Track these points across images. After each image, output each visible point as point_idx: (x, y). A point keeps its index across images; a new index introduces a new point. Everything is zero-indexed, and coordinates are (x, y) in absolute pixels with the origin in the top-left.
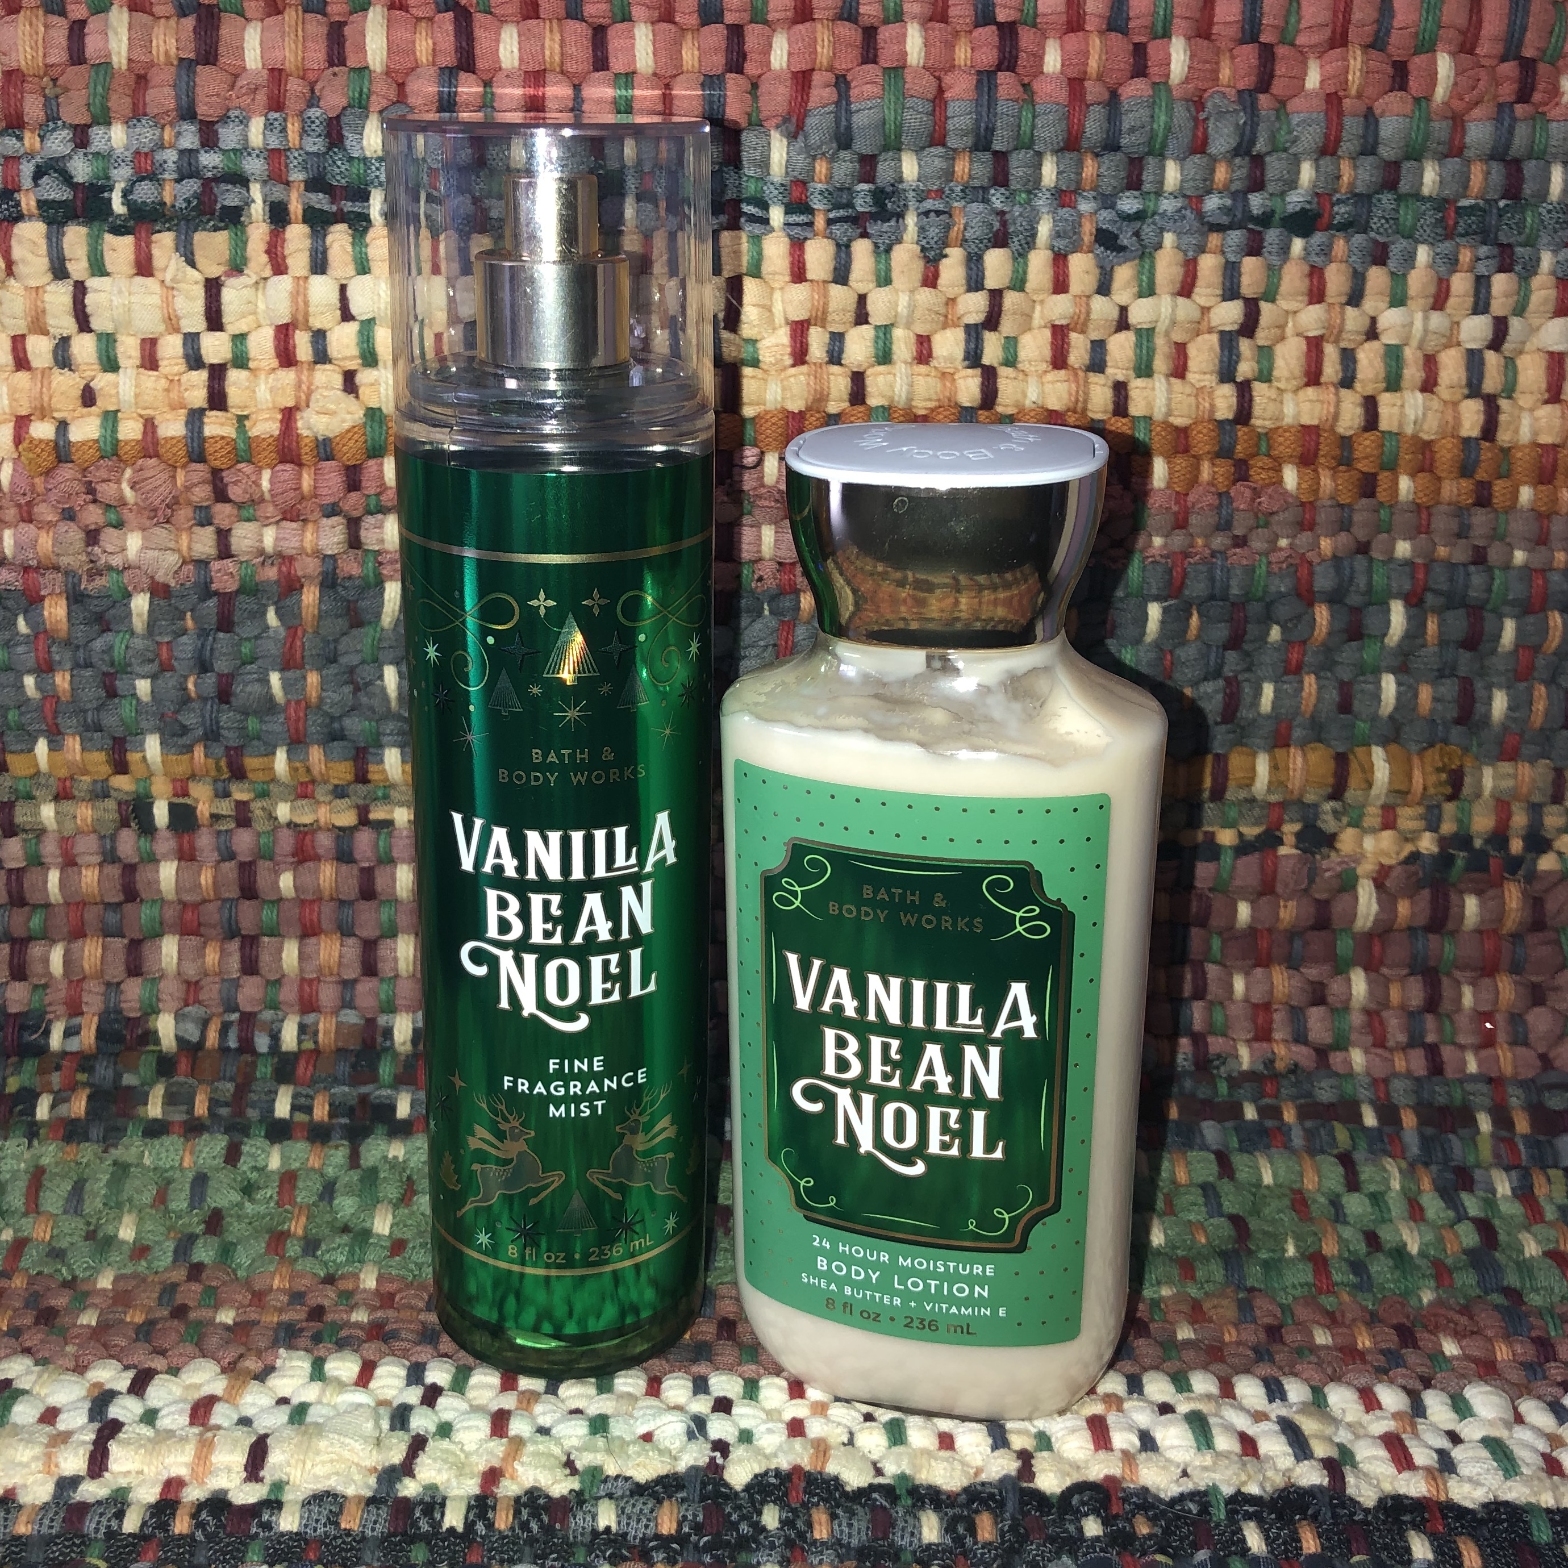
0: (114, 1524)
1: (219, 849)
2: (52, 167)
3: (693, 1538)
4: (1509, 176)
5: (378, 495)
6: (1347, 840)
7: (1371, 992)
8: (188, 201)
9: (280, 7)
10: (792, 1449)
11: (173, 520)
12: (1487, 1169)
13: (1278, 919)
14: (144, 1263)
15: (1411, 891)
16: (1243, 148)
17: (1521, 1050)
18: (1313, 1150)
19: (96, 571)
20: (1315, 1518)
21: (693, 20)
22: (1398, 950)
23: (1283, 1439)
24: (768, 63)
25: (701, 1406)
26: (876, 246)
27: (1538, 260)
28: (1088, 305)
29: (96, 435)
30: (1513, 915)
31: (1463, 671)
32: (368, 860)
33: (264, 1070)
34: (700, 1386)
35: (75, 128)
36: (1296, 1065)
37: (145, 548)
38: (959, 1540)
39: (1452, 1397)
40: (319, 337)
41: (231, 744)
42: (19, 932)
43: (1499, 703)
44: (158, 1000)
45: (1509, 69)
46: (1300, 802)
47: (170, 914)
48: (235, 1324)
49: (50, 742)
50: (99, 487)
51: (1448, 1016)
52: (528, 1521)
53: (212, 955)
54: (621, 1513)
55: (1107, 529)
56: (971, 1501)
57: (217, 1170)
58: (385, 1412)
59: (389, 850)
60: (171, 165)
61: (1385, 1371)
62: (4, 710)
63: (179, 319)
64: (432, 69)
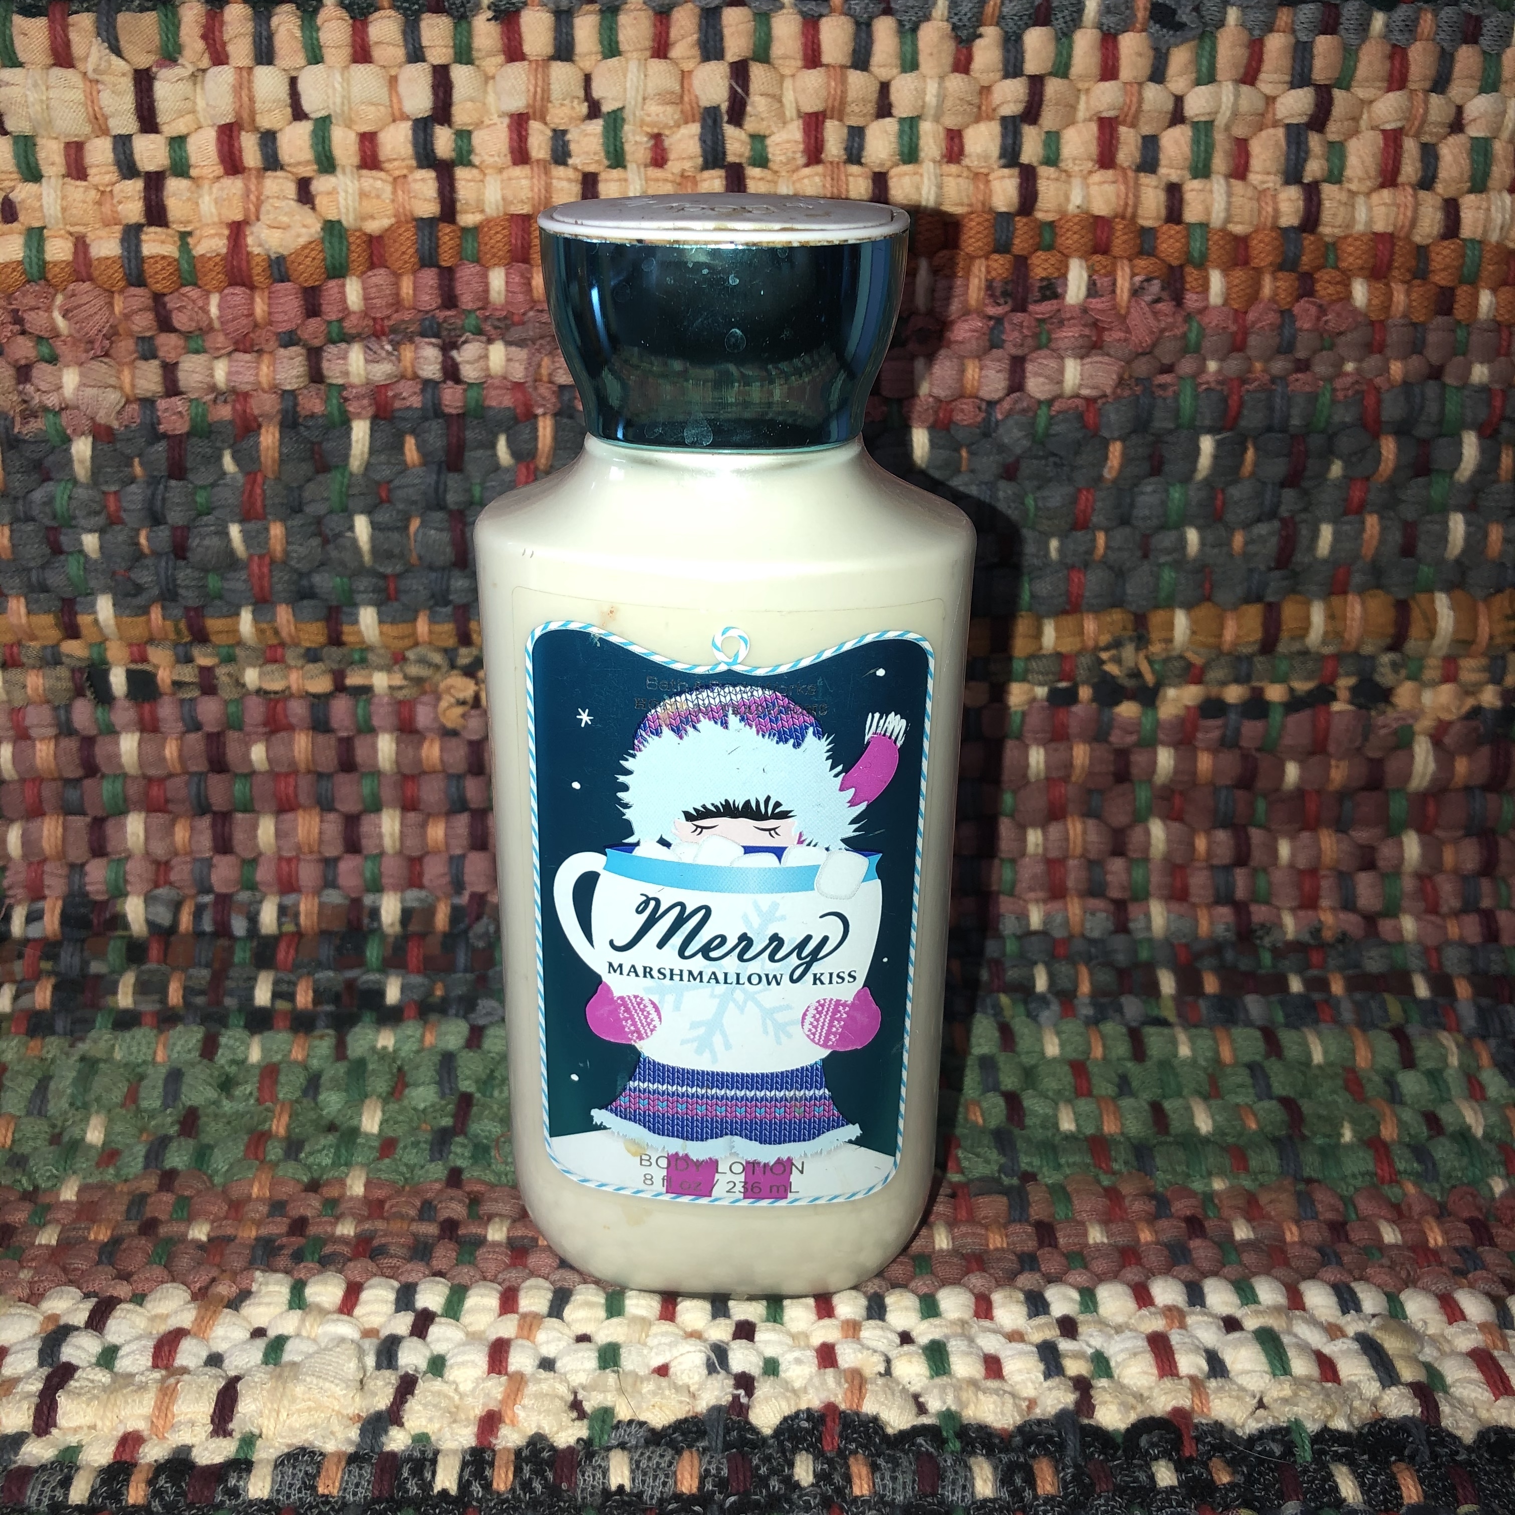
0: (59, 1493)
1: (183, 719)
3: (718, 1497)
5: (341, 320)
6: (1404, 694)
7: (1424, 855)
10: (824, 1383)
11: (112, 352)
13: (1328, 780)
14: (111, 1171)
15: (1469, 747)
18: (1365, 1024)
19: (30, 413)
22: (1453, 811)
23: (1364, 1360)
25: (721, 1331)
26: (901, 23)
28: (1140, 93)
29: (19, 256)
32: (347, 729)
33: (241, 955)
34: (720, 1308)
36: (1344, 934)
37: (82, 385)
38: (1016, 1494)
40: (268, 139)
41: (191, 603)
44: (126, 881)
46: (1356, 654)
47: (133, 790)
48: (210, 1240)
50: (29, 317)
51: (1504, 880)
52: (530, 1479)
53: (181, 834)
54: (635, 1467)
55: (1157, 352)
56: (1027, 1443)
57: (193, 1065)
58: (370, 1346)
59: (368, 718)
61: (1463, 1274)
63: (106, 118)
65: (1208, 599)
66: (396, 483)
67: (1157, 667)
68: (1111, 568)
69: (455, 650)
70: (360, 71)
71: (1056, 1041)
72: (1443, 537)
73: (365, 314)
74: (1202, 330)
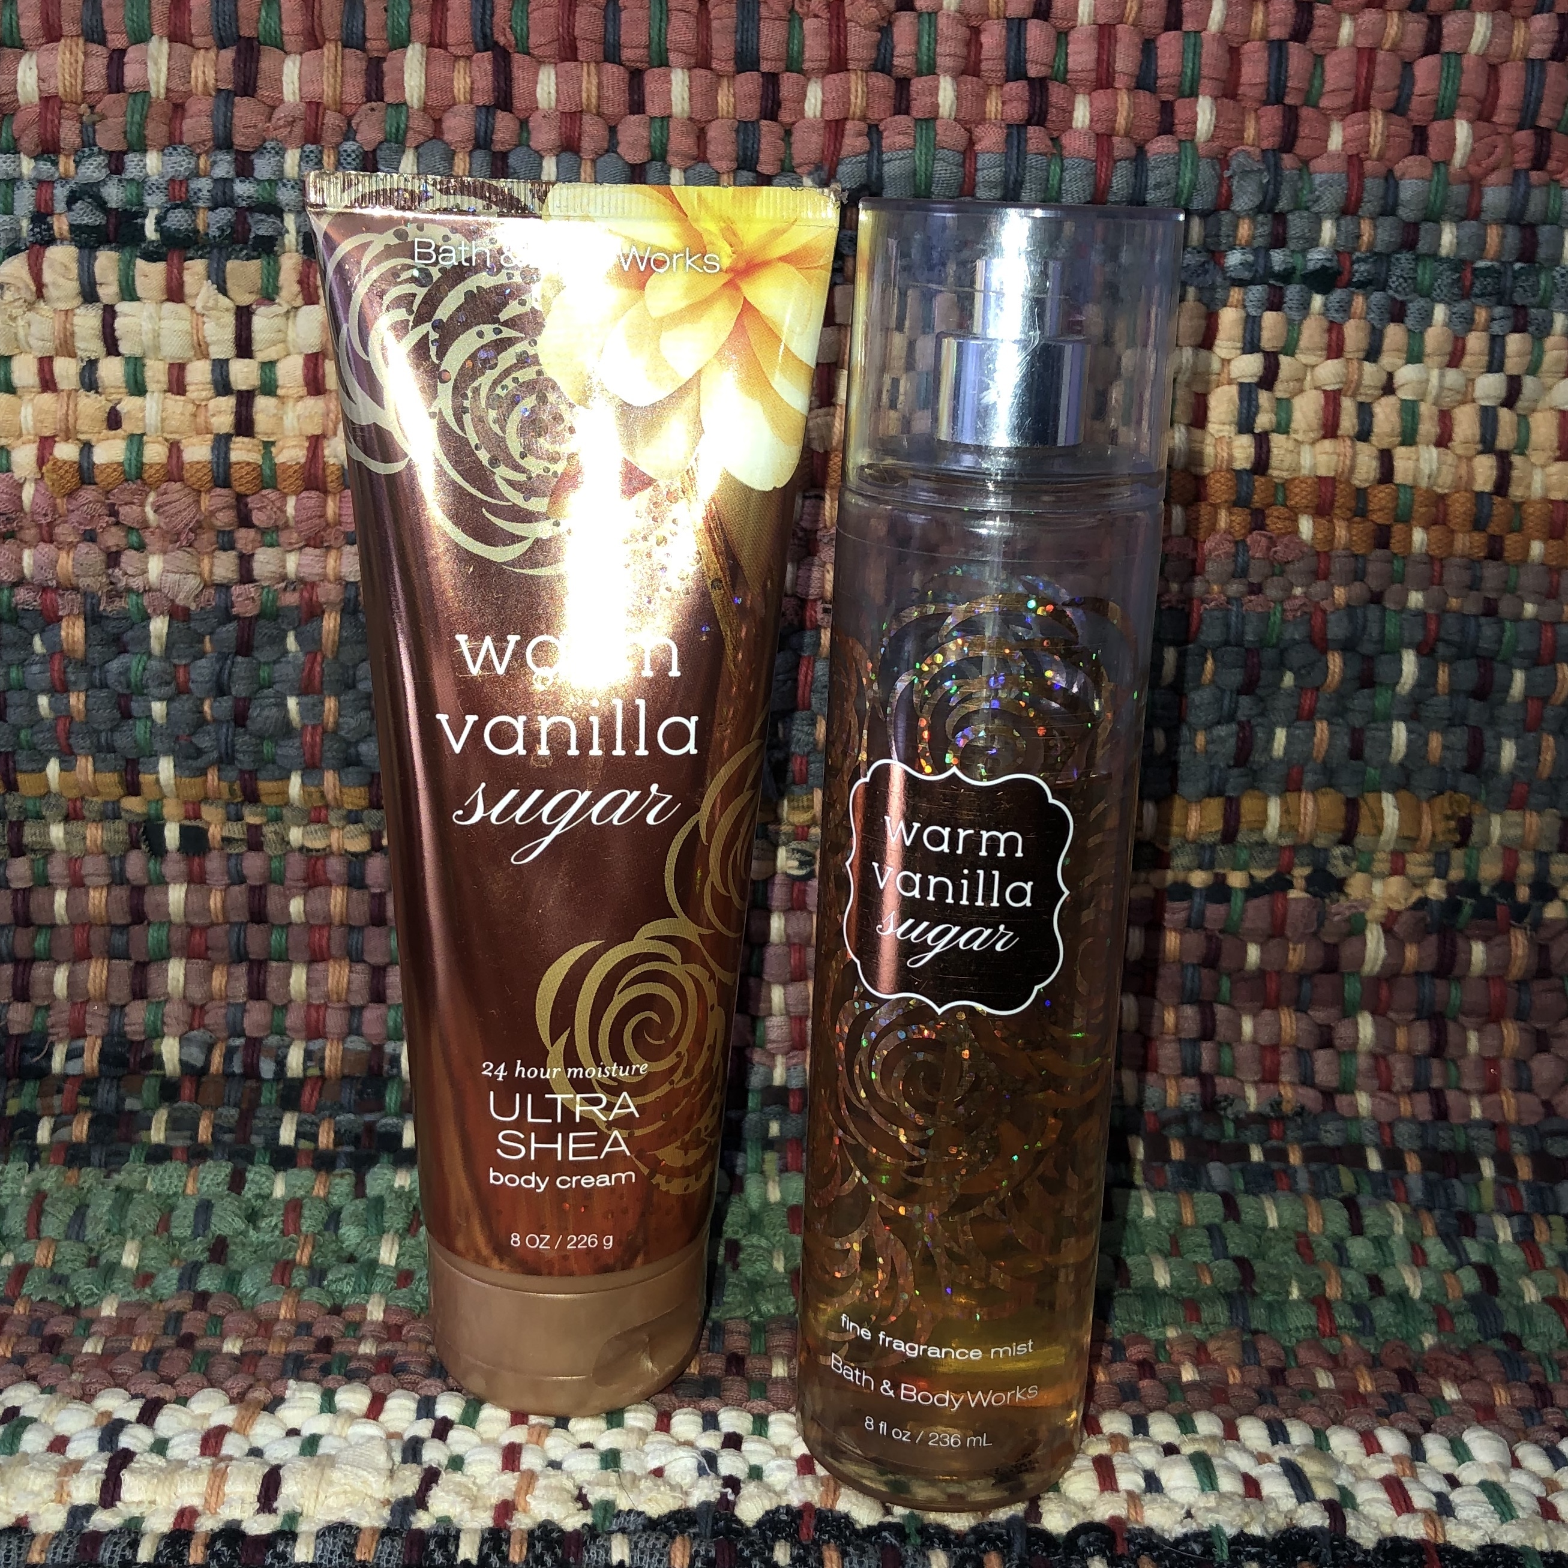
0: (128, 1553)
1: (229, 872)
2: (86, 193)
4: (1523, 240)
6: (1356, 885)
7: (1378, 1035)
8: (221, 229)
9: (320, 41)
10: (802, 1486)
11: (196, 544)
12: (1490, 1215)
13: (1287, 962)
14: (148, 1291)
15: (1420, 934)
16: (1266, 207)
17: (1525, 1097)
18: (1318, 1194)
19: (115, 593)
20: (1315, 1559)
21: (730, 67)
22: (1405, 995)
23: (1285, 1480)
24: (802, 111)
25: (710, 1441)
27: (1552, 321)
29: (120, 458)
30: (1518, 962)
31: (1472, 721)
32: (380, 886)
33: (268, 1096)
34: (710, 1422)
35: (110, 154)
36: (1303, 1108)
37: (166, 571)
39: (1451, 1441)
41: (247, 767)
42: (22, 952)
43: (1508, 752)
44: (163, 1023)
45: (1524, 137)
46: (1310, 846)
47: (177, 937)
48: (243, 1353)
49: (61, 762)
50: (123, 510)
51: (1454, 1061)
52: (542, 1554)
53: (218, 979)
54: (634, 1547)
56: (979, 1541)
57: (221, 1197)
58: (396, 1444)
60: (205, 193)
61: (1387, 1415)
62: (16, 730)
63: (207, 345)
64: (470, 107)
65: (1174, 791)
72: (1387, 743)
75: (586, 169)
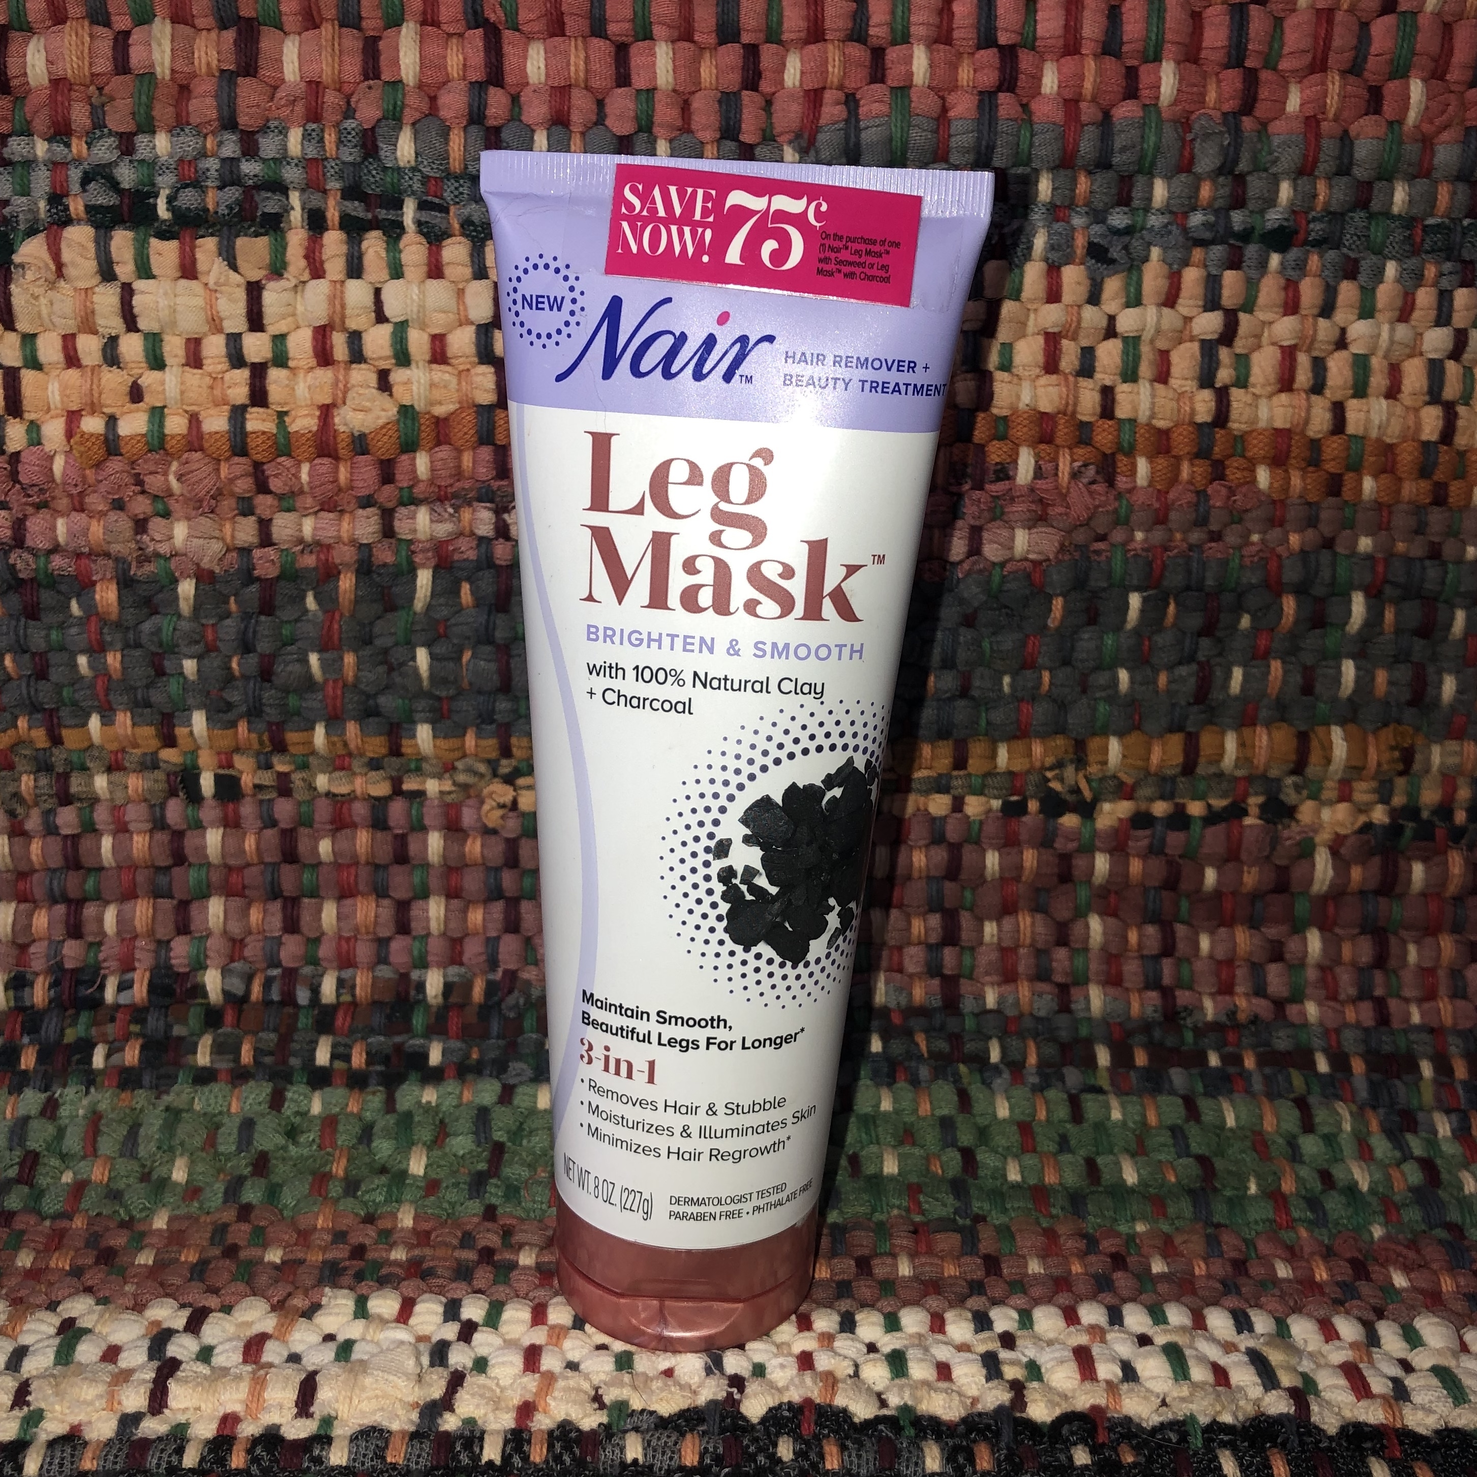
0: (174, 1459)
1: (261, 818)
2: (99, 174)
3: (715, 1470)
4: (1472, 196)
5: (411, 487)
6: (1306, 811)
7: (1325, 950)
8: (229, 207)
9: (317, 21)
10: (803, 1382)
11: (218, 510)
12: (1430, 1111)
13: (1241, 883)
14: (196, 1204)
15: (1364, 856)
16: (1227, 168)
17: (1460, 1003)
18: (1272, 1096)
19: (144, 558)
20: (1284, 1445)
21: (712, 39)
22: (1350, 911)
23: (1252, 1370)
24: (782, 81)
28: (1079, 314)
29: (144, 430)
30: (1455, 880)
31: (1416, 657)
32: (402, 827)
33: (304, 1021)
34: (715, 1366)
35: (121, 135)
36: (1256, 1017)
37: (190, 536)
38: (958, 1469)
39: (1403, 1327)
40: (355, 338)
41: (274, 719)
42: (73, 894)
43: (1449, 687)
44: (206, 956)
46: (1264, 777)
47: (215, 877)
48: (283, 1263)
49: (102, 717)
50: (148, 479)
51: (1395, 972)
52: (561, 1454)
53: (255, 915)
54: (647, 1445)
55: (1092, 524)
56: (969, 1431)
57: (263, 1115)
58: (425, 1348)
59: (421, 818)
60: (213, 173)
61: (1341, 1303)
62: (59, 687)
63: (221, 320)
64: (463, 83)
65: (1138, 728)
66: (453, 621)
67: (1094, 784)
68: (1055, 701)
69: (497, 761)
70: (434, 285)
71: (1007, 1105)
72: (1337, 679)
73: (431, 482)
74: (1130, 507)
75: (576, 141)
